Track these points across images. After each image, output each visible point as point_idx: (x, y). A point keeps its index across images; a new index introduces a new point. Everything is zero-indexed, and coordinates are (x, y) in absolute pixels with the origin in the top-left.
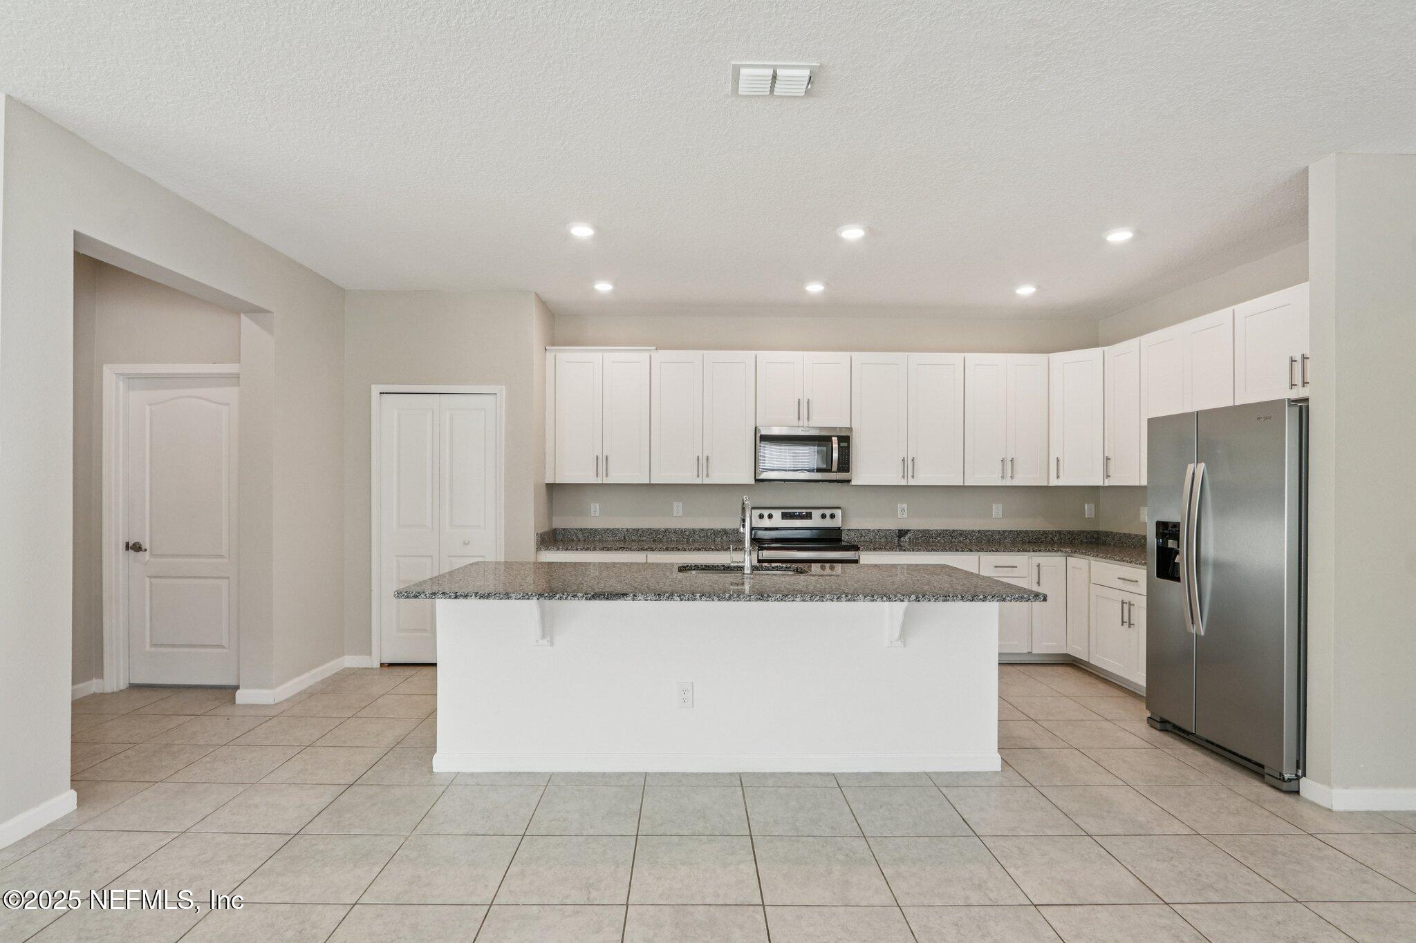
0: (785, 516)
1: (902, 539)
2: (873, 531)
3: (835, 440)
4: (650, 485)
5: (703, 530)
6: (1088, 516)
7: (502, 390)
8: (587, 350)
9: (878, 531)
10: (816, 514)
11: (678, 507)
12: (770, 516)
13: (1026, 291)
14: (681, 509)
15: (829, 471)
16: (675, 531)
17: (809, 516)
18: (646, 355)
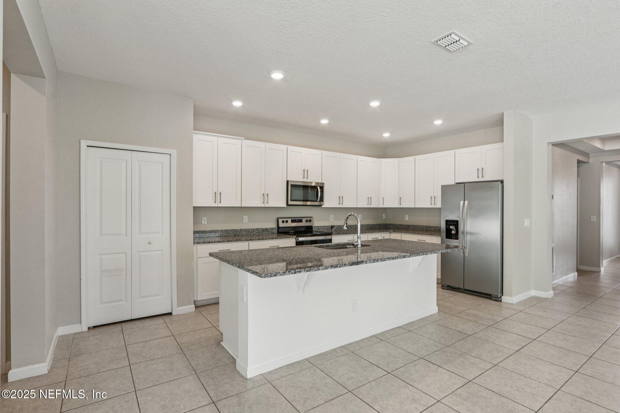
0: (293, 221)
1: (332, 229)
2: (323, 226)
3: (319, 188)
4: (241, 207)
5: (257, 229)
6: (384, 219)
7: (174, 152)
8: (203, 134)
9: (325, 226)
10: (304, 220)
11: (246, 218)
12: (287, 222)
13: (386, 135)
14: (247, 220)
15: (316, 201)
16: (245, 230)
17: (300, 221)
18: (240, 141)
